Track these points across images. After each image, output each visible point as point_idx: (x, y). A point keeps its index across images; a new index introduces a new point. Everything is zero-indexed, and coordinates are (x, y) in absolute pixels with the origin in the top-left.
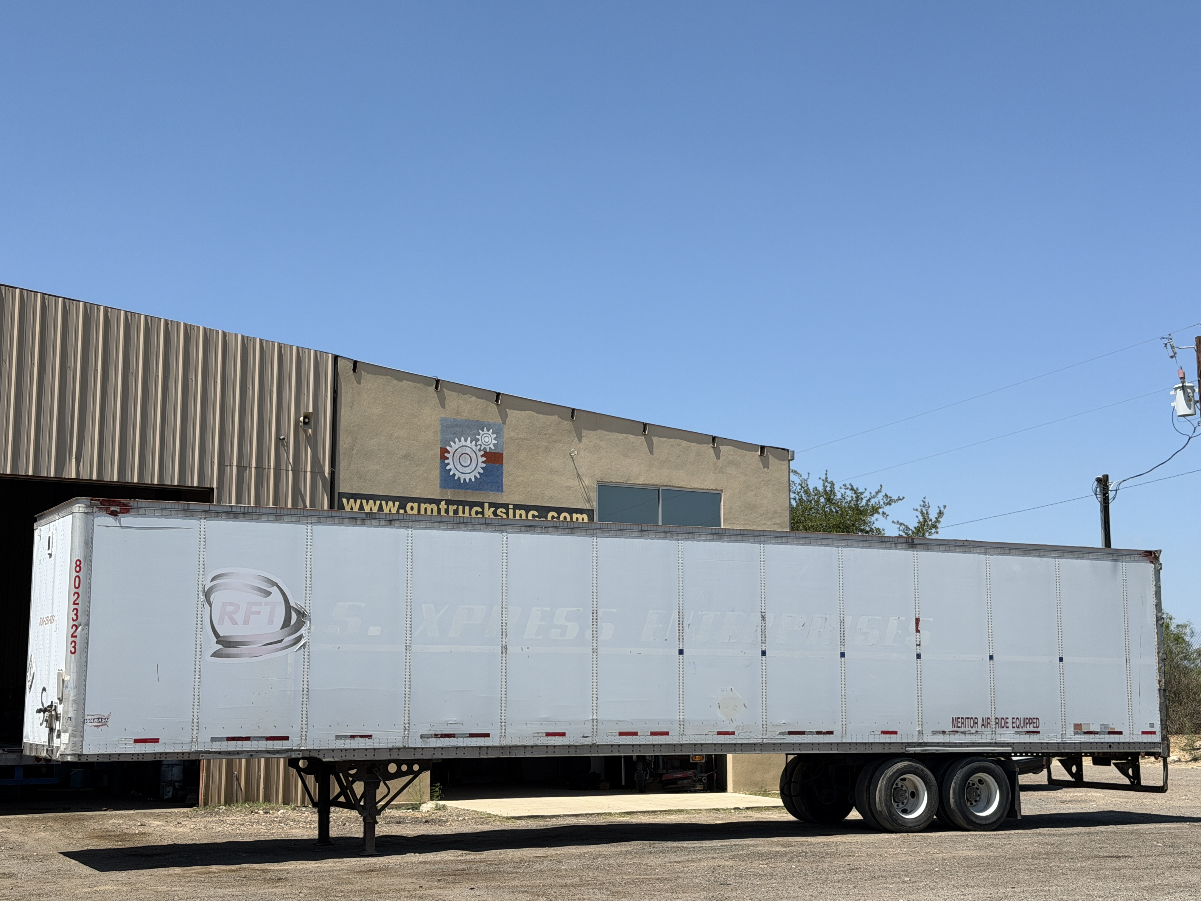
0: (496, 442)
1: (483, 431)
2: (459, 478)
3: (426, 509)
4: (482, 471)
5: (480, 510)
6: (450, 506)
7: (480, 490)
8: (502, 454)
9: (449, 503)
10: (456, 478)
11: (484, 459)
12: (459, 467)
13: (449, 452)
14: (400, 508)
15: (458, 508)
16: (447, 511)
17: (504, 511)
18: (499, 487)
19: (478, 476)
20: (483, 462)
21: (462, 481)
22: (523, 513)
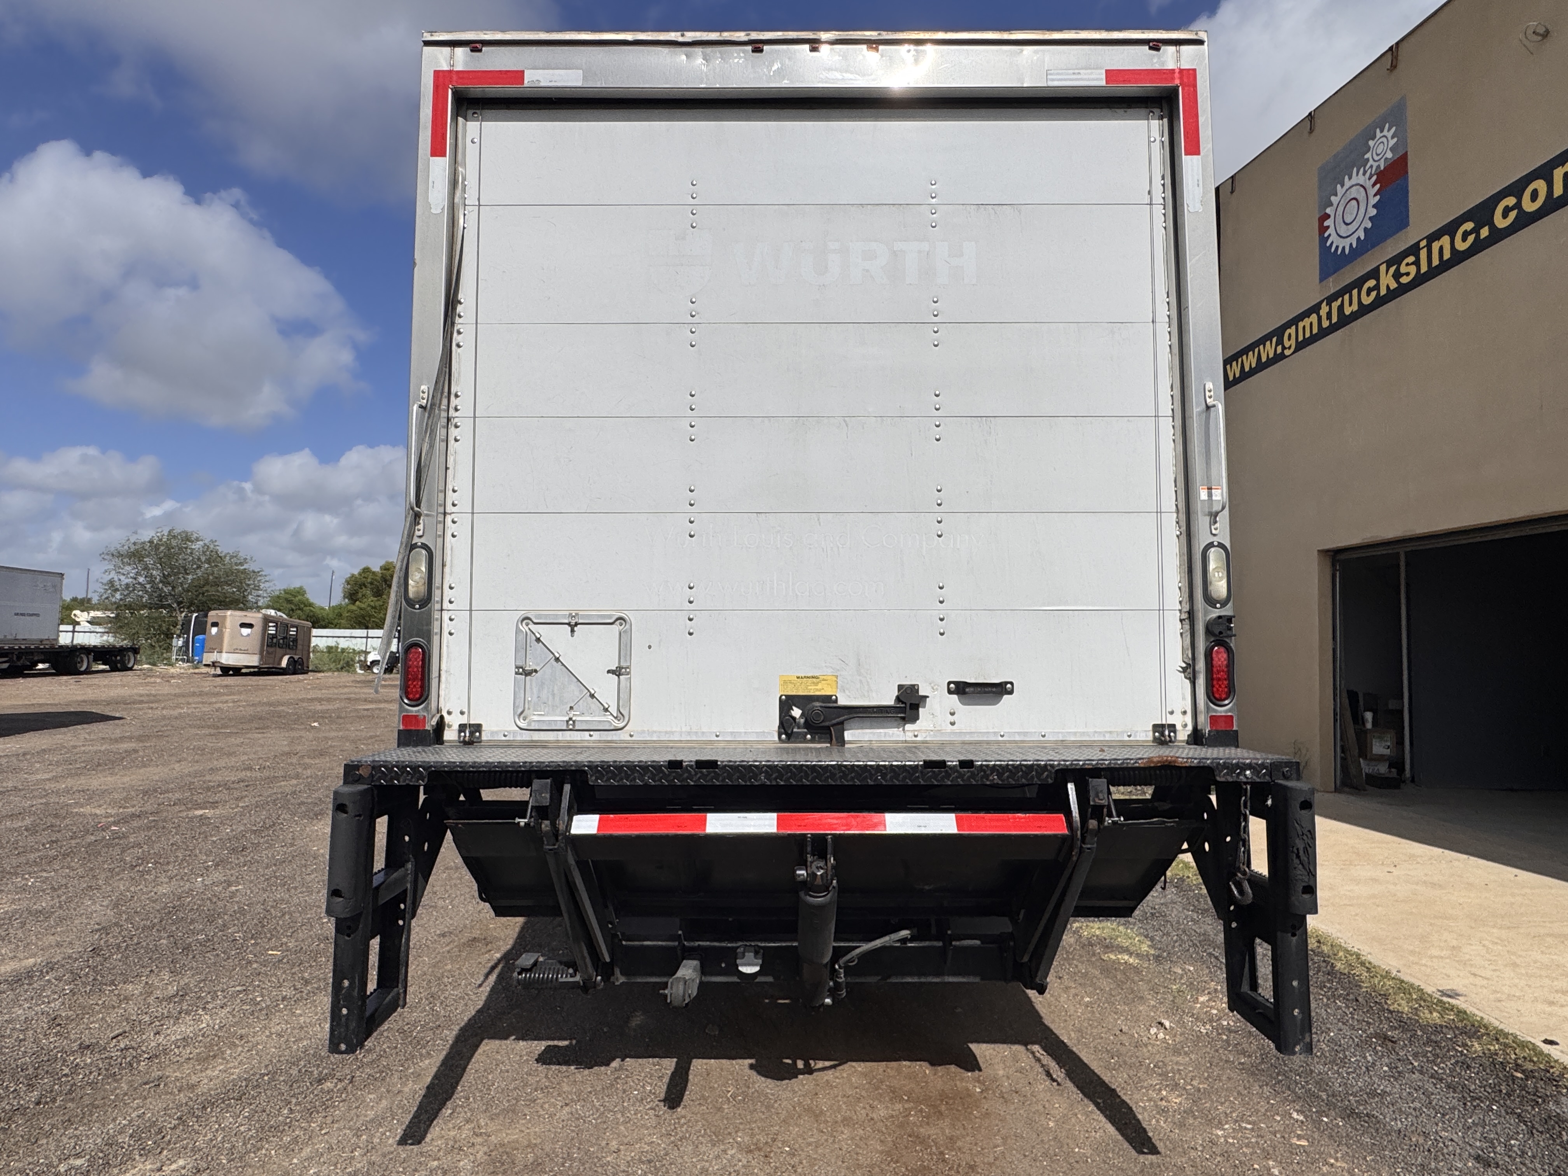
0: (1395, 140)
1: (1373, 139)
2: (1344, 248)
3: (1304, 327)
4: (1373, 212)
5: (1371, 283)
6: (1333, 304)
7: (1373, 247)
8: (1406, 153)
9: (1330, 300)
10: (1339, 252)
11: (1378, 186)
12: (1343, 230)
13: (1328, 216)
14: (1277, 345)
15: (1343, 301)
16: (1329, 316)
17: (1411, 259)
18: (1403, 222)
19: (1369, 225)
20: (1375, 195)
21: (1347, 251)
22: (1445, 240)
